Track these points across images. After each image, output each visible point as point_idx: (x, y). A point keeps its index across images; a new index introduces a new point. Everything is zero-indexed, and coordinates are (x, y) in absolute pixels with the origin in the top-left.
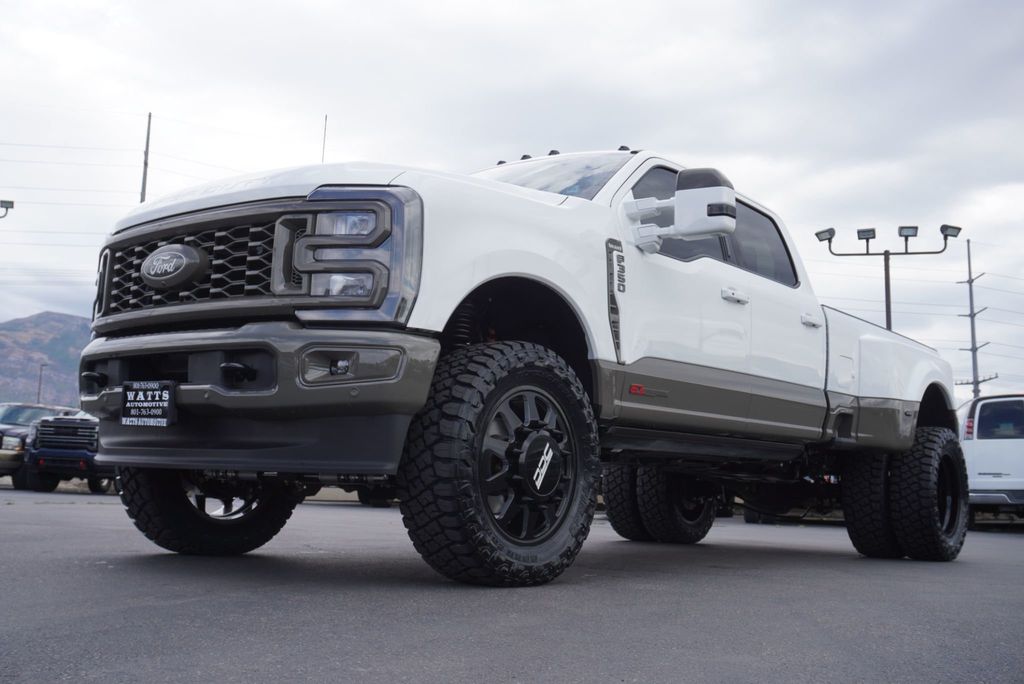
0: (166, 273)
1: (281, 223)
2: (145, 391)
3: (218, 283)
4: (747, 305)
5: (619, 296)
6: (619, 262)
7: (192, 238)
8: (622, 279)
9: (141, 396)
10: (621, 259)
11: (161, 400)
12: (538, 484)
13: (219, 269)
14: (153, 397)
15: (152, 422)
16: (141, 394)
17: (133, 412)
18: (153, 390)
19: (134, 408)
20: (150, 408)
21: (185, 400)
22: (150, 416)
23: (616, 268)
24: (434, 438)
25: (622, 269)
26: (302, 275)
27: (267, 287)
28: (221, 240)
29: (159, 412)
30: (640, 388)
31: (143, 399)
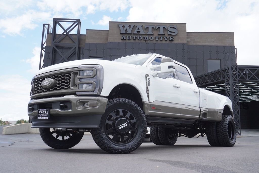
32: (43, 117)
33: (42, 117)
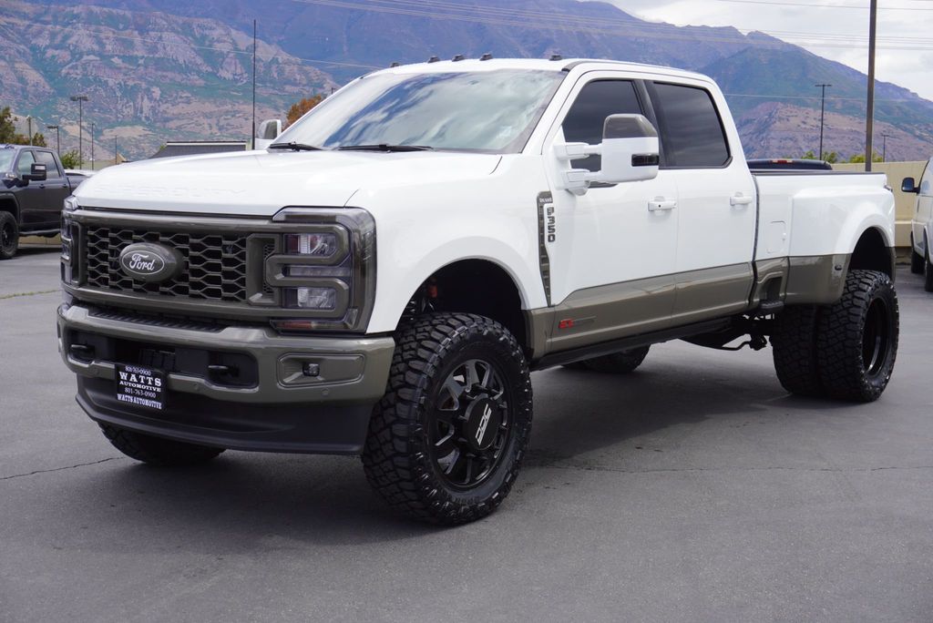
0: (145, 270)
1: (251, 241)
2: (137, 376)
3: (196, 286)
4: (673, 210)
5: (548, 245)
6: (549, 213)
7: (167, 239)
8: (551, 229)
9: (133, 378)
10: (551, 210)
11: (153, 384)
12: (479, 441)
13: (197, 273)
14: (146, 382)
15: (147, 403)
16: (133, 376)
17: (127, 390)
18: (146, 376)
19: (128, 386)
20: (144, 390)
21: (176, 387)
22: (144, 397)
23: (547, 221)
24: (392, 419)
25: (552, 220)
26: (273, 289)
27: (243, 295)
28: (195, 247)
29: (153, 395)
30: (568, 322)
31: (135, 380)
32: (140, 396)
33: (134, 395)
